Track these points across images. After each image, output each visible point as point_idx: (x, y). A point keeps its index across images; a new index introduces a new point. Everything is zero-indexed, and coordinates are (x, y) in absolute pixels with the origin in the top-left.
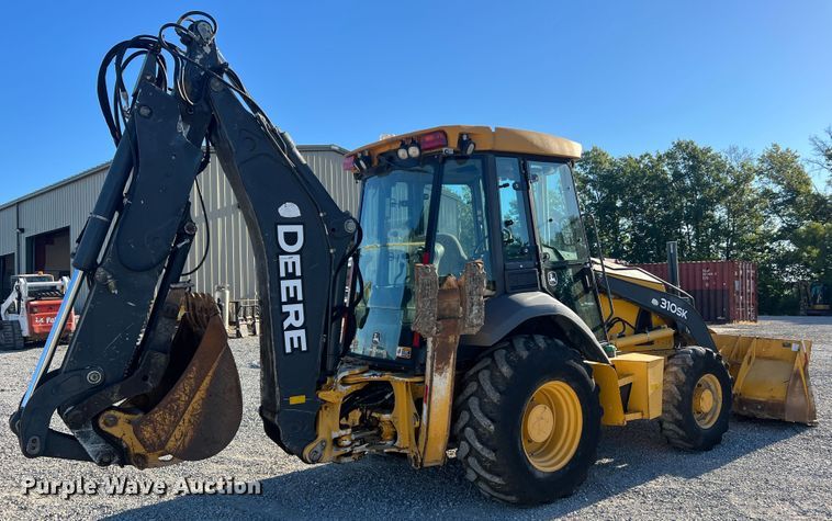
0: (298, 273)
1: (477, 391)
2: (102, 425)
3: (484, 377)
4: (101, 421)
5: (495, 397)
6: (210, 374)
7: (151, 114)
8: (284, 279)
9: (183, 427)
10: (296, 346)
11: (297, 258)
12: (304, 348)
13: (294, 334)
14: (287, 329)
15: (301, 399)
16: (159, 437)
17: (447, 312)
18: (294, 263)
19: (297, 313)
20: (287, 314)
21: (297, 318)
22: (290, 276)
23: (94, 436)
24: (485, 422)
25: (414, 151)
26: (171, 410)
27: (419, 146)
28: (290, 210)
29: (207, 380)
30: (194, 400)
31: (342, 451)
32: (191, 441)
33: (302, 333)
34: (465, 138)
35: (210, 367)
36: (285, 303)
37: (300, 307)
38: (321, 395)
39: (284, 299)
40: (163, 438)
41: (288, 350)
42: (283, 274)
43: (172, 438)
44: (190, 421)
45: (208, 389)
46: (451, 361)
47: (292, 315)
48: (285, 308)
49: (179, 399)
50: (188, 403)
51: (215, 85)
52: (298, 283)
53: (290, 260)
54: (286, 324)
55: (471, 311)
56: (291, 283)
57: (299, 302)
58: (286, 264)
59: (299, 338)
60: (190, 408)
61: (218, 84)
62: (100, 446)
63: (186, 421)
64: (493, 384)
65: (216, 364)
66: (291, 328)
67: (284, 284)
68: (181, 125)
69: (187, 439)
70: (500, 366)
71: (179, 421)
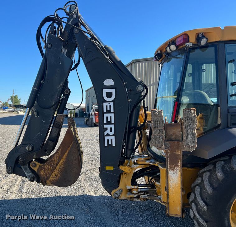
0: (112, 111)
1: (200, 183)
2: (31, 166)
3: (206, 175)
4: (31, 165)
5: (209, 190)
6: (67, 152)
7: (51, 47)
8: (105, 113)
9: (55, 173)
10: (110, 143)
11: (112, 104)
12: (114, 145)
13: (109, 138)
14: (106, 136)
15: (111, 168)
16: (46, 175)
17: (174, 137)
18: (110, 106)
19: (111, 129)
20: (106, 129)
21: (111, 131)
22: (109, 112)
23: (28, 170)
24: (202, 203)
25: (173, 47)
26: (51, 165)
27: (175, 44)
28: (109, 82)
29: (66, 155)
30: (60, 162)
31: (132, 196)
32: (59, 179)
33: (113, 138)
34: (200, 36)
35: (67, 150)
36: (106, 124)
37: (113, 126)
38: (121, 168)
39: (105, 122)
40: (48, 176)
41: (106, 145)
42: (105, 111)
43: (52, 176)
44: (58, 171)
45: (66, 159)
46: (179, 164)
47: (109, 129)
48: (105, 126)
49: (54, 161)
50: (58, 163)
51: (76, 31)
52: (112, 115)
53: (109, 104)
54: (106, 133)
55: (187, 138)
56: (109, 115)
57: (112, 124)
58: (107, 106)
59: (112, 140)
60: (59, 165)
61: (76, 30)
62: (31, 174)
63: (57, 170)
64: (210, 182)
65: (69, 148)
66: (108, 135)
67: (105, 115)
68: (63, 50)
69: (57, 178)
70: (217, 171)
71: (54, 170)
